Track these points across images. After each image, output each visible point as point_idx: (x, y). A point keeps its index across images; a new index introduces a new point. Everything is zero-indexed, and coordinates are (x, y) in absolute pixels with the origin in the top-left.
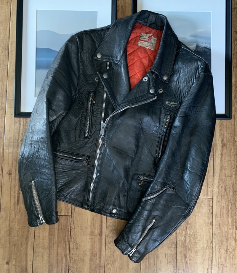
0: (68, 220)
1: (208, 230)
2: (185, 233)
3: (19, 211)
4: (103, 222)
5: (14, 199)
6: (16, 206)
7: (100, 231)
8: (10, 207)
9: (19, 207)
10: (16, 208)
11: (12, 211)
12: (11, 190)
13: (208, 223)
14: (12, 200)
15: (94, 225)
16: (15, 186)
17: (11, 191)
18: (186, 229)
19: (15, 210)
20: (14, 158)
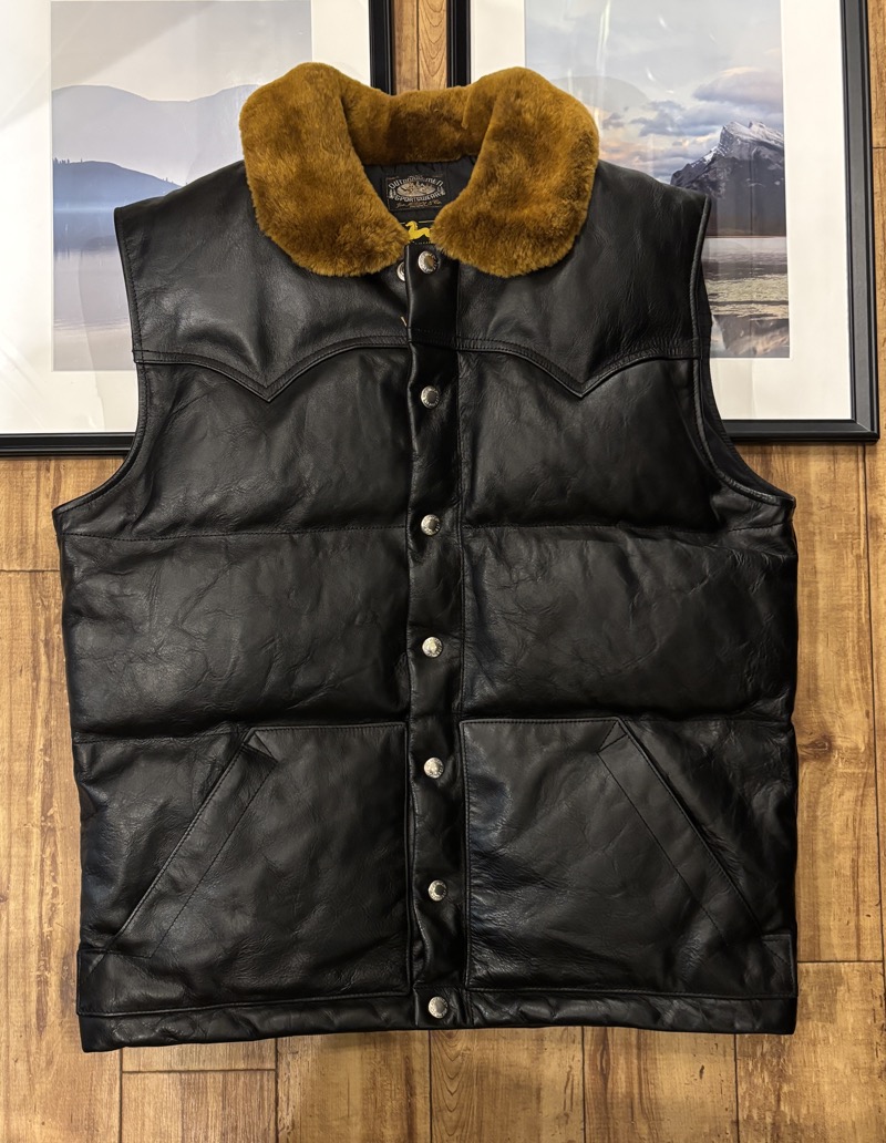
0: (266, 1088)
1: (871, 1103)
2: (774, 1119)
3: (50, 1063)
4: (419, 1090)
5: (25, 1011)
6: (34, 1038)
7: (406, 1131)
8: (8, 1047)
9: (48, 1043)
10: (33, 1049)
11: (18, 1064)
12: (7, 967)
13: (871, 1070)
14: (13, 1015)
15: (379, 1105)
16: (25, 952)
17: (11, 974)
18: (779, 1101)
19: (28, 1057)
20: (15, 827)
